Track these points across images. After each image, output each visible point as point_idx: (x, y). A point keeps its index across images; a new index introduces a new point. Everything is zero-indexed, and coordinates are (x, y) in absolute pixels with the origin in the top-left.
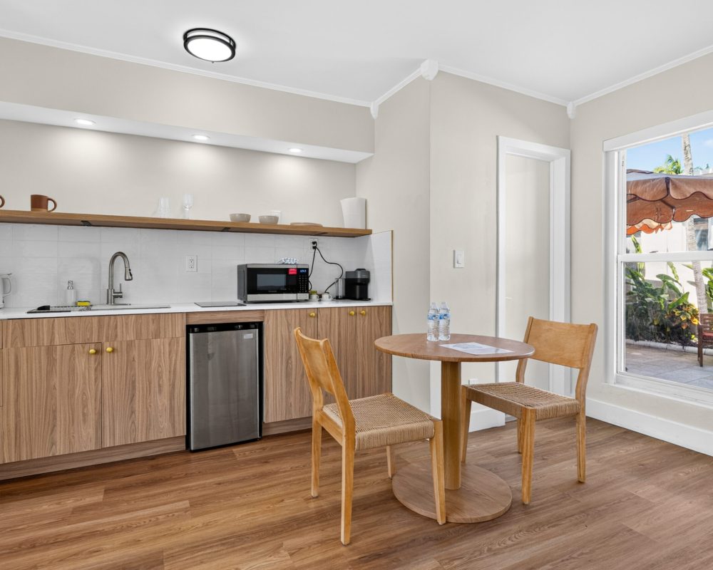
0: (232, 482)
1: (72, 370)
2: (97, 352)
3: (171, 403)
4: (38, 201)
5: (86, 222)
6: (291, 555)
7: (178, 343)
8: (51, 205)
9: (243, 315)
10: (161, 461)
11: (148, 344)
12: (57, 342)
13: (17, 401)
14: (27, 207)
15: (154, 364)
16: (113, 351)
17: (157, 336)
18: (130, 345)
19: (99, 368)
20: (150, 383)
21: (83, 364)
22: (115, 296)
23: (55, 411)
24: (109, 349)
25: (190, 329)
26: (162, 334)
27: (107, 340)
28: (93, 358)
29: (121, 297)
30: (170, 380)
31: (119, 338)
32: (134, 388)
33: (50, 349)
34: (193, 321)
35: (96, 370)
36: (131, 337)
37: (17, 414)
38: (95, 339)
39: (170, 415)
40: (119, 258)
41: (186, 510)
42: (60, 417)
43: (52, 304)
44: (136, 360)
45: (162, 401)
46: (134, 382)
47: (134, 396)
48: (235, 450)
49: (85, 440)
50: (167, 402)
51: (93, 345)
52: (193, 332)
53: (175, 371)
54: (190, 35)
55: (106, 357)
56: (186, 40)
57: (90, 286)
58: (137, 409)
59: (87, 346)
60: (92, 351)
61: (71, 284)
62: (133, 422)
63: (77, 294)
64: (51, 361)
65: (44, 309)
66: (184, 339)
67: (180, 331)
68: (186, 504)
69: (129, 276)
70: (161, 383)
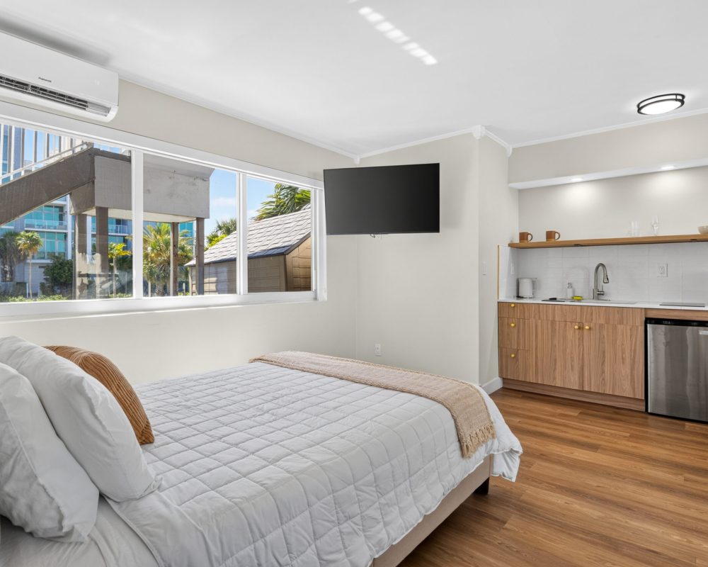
0: (669, 437)
1: (565, 337)
2: (579, 328)
3: (632, 373)
4: (550, 235)
5: (577, 244)
6: (685, 480)
7: (637, 330)
8: (557, 236)
9: (699, 314)
10: (622, 411)
11: (615, 328)
12: (557, 319)
13: (536, 349)
14: (544, 239)
15: (618, 342)
16: (590, 329)
17: (621, 322)
18: (601, 326)
19: (581, 339)
20: (616, 355)
21: (571, 333)
22: (599, 294)
23: (555, 360)
24: (587, 327)
25: (648, 321)
26: (625, 322)
27: (586, 321)
28: (577, 331)
29: (603, 294)
30: (631, 356)
31: (594, 321)
32: (604, 356)
33: (553, 322)
34: (651, 315)
35: (579, 339)
36: (602, 321)
37: (536, 357)
38: (578, 320)
39: (631, 382)
40: (601, 268)
41: (625, 437)
42: (558, 364)
43: (558, 297)
44: (606, 336)
45: (625, 370)
46: (604, 352)
47: (604, 361)
48: (688, 424)
49: (572, 382)
50: (629, 372)
51: (577, 324)
52: (650, 323)
53: (635, 350)
54: (641, 105)
55: (585, 332)
56: (639, 109)
57: (583, 286)
58: (606, 370)
59: (574, 324)
60: (576, 327)
61: (570, 285)
62: (603, 379)
63: (574, 292)
64: (554, 331)
65: (554, 299)
66: (643, 328)
67: (640, 322)
68: (628, 435)
69: (607, 280)
70: (624, 356)
